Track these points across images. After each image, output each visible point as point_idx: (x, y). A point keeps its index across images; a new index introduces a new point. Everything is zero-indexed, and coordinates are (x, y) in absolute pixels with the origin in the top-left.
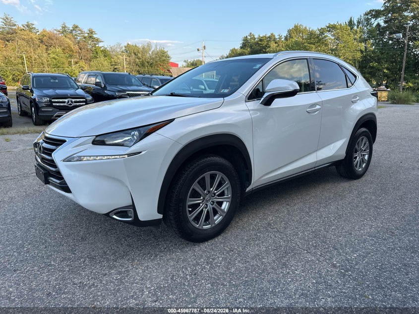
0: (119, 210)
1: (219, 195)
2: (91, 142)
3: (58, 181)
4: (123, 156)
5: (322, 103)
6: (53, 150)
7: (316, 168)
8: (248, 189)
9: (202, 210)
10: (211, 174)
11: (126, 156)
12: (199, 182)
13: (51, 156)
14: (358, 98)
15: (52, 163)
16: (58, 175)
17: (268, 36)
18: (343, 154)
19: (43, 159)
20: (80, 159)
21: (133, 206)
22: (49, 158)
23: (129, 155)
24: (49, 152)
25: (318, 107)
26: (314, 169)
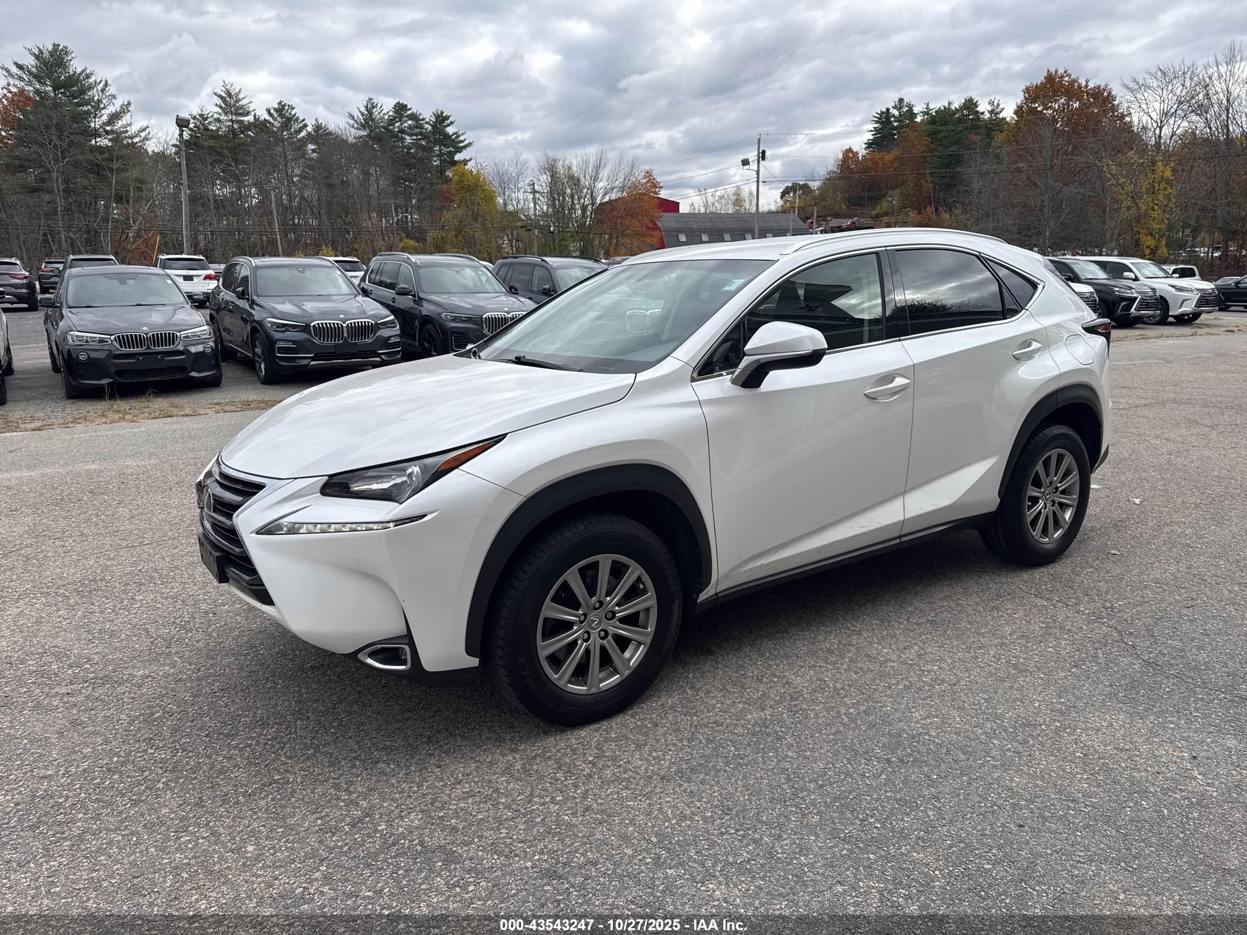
0: (380, 646)
1: (622, 620)
2: (318, 489)
3: (247, 578)
4: (385, 525)
5: (911, 371)
6: (235, 507)
7: (903, 539)
8: (703, 597)
9: (574, 643)
10: (614, 562)
11: (391, 525)
12: (581, 571)
13: (231, 520)
14: (1035, 345)
15: (232, 535)
16: (245, 564)
17: (956, 105)
18: (990, 500)
19: (215, 526)
20: (293, 530)
21: (409, 638)
22: (228, 522)
23: (399, 522)
24: (229, 509)
25: (899, 381)
26: (898, 541)
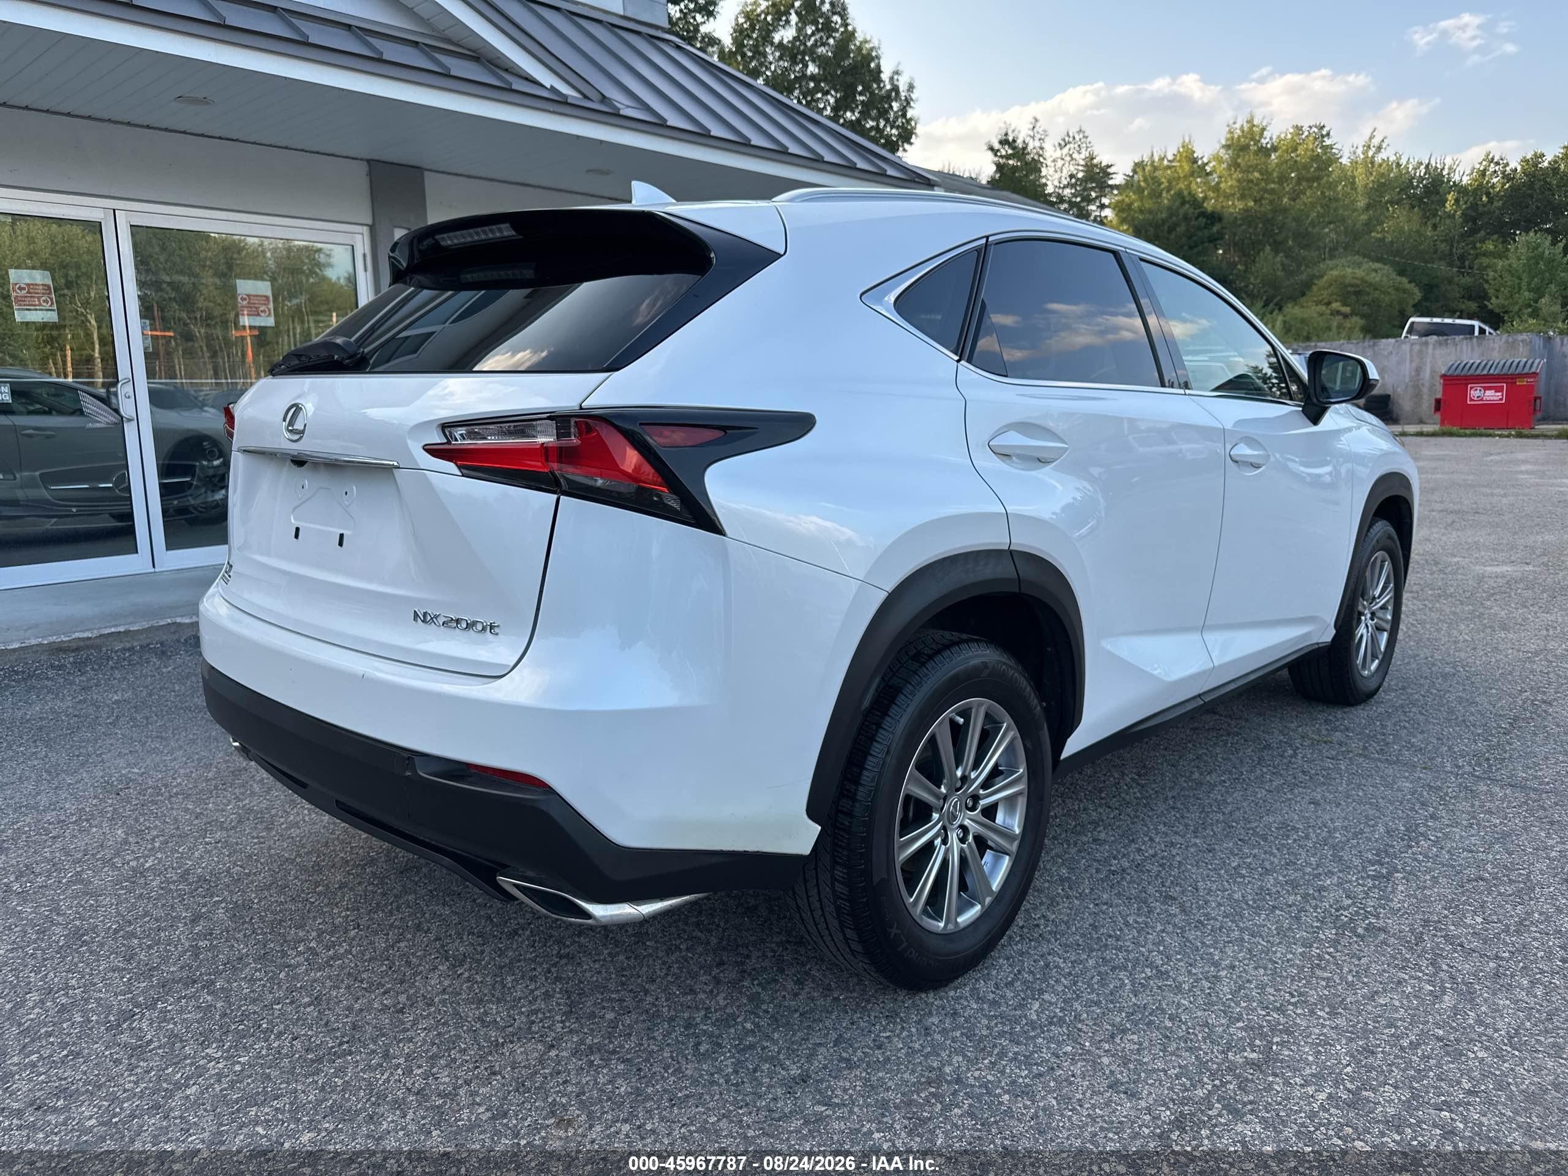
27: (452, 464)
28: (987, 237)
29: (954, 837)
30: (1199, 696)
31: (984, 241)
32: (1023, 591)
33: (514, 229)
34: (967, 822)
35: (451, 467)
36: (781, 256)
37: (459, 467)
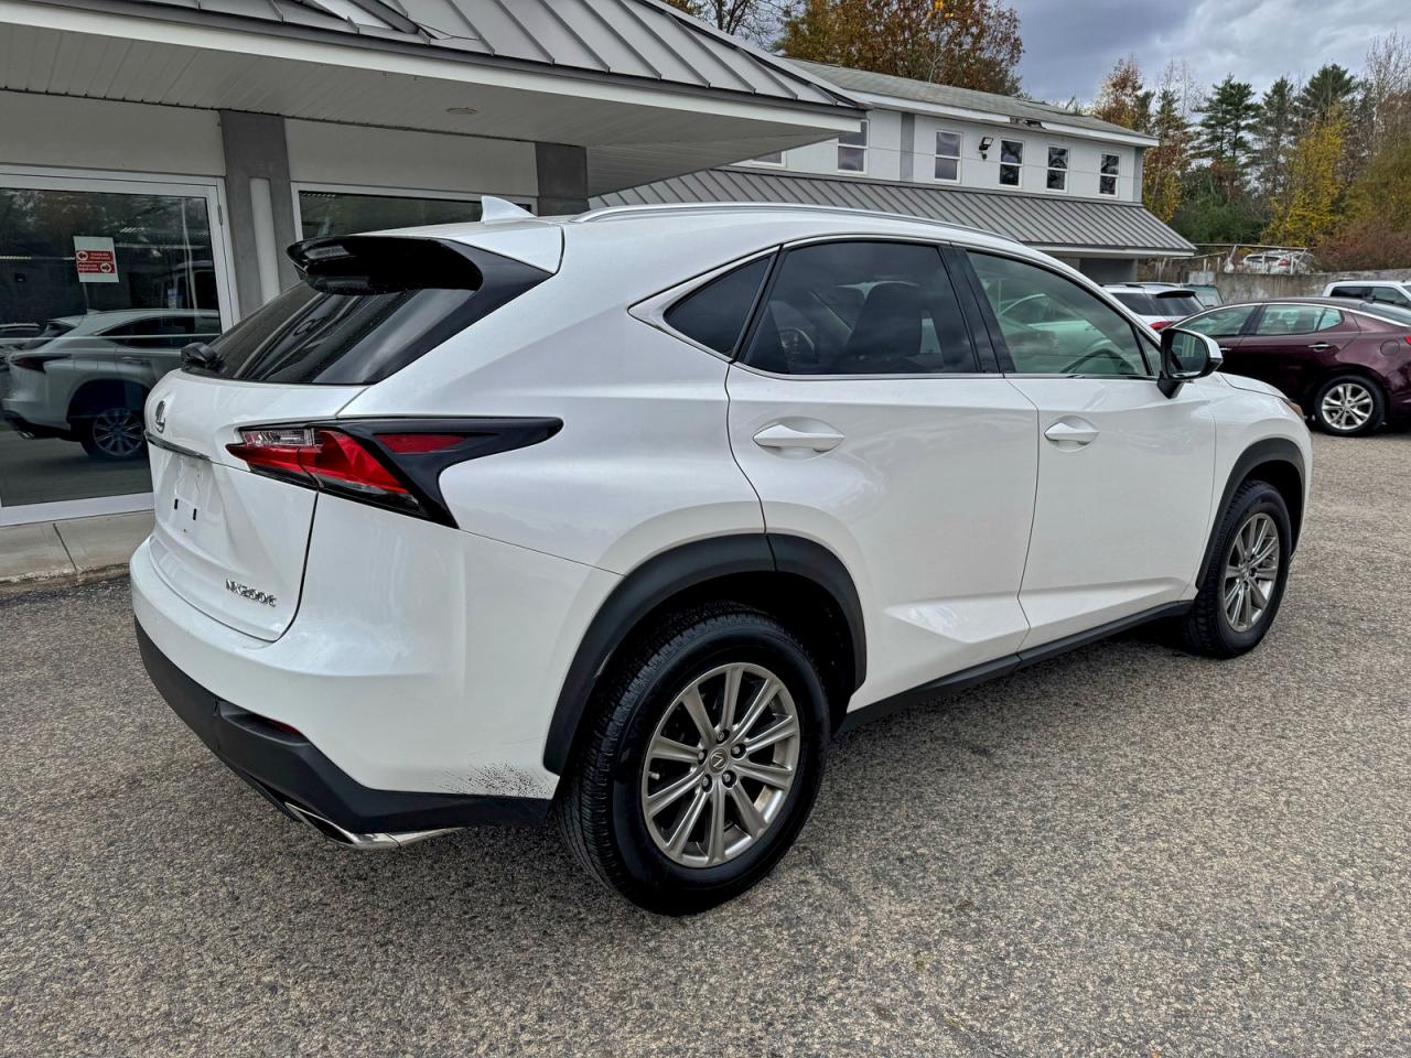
27: (244, 462)
28: (782, 245)
29: (718, 782)
30: (1017, 654)
31: (777, 248)
32: (779, 569)
33: (347, 250)
34: (734, 768)
35: (243, 464)
36: (553, 275)
37: (250, 465)
